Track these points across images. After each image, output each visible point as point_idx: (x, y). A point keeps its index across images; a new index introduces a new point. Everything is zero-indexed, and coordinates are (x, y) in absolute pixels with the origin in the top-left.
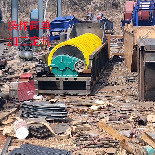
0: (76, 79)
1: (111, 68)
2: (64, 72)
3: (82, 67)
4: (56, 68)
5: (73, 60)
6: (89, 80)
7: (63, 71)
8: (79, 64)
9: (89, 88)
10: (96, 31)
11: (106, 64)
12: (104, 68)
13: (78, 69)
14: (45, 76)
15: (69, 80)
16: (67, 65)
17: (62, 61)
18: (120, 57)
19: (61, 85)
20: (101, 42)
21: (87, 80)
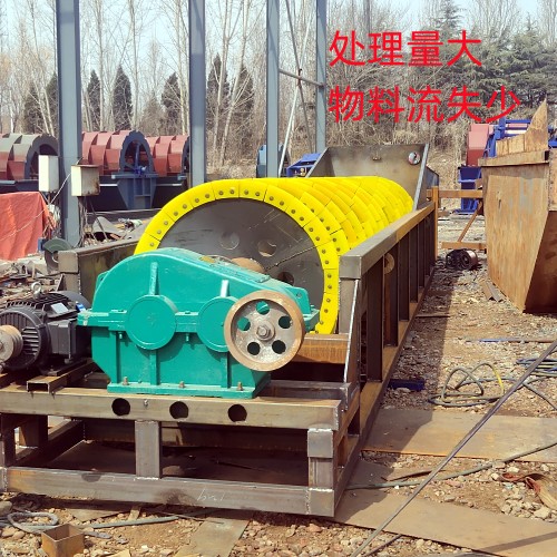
0: (237, 412)
1: (444, 294)
2: (165, 365)
3: (282, 335)
4: (117, 333)
5: (225, 284)
6: (328, 422)
7: (163, 353)
8: (255, 318)
9: (329, 478)
10: (395, 171)
11: (427, 280)
12: (420, 295)
13: (254, 349)
14: (43, 387)
15: (194, 417)
16: (187, 317)
17: (152, 293)
18: (472, 254)
19: (147, 447)
20: (411, 204)
21: (313, 424)
